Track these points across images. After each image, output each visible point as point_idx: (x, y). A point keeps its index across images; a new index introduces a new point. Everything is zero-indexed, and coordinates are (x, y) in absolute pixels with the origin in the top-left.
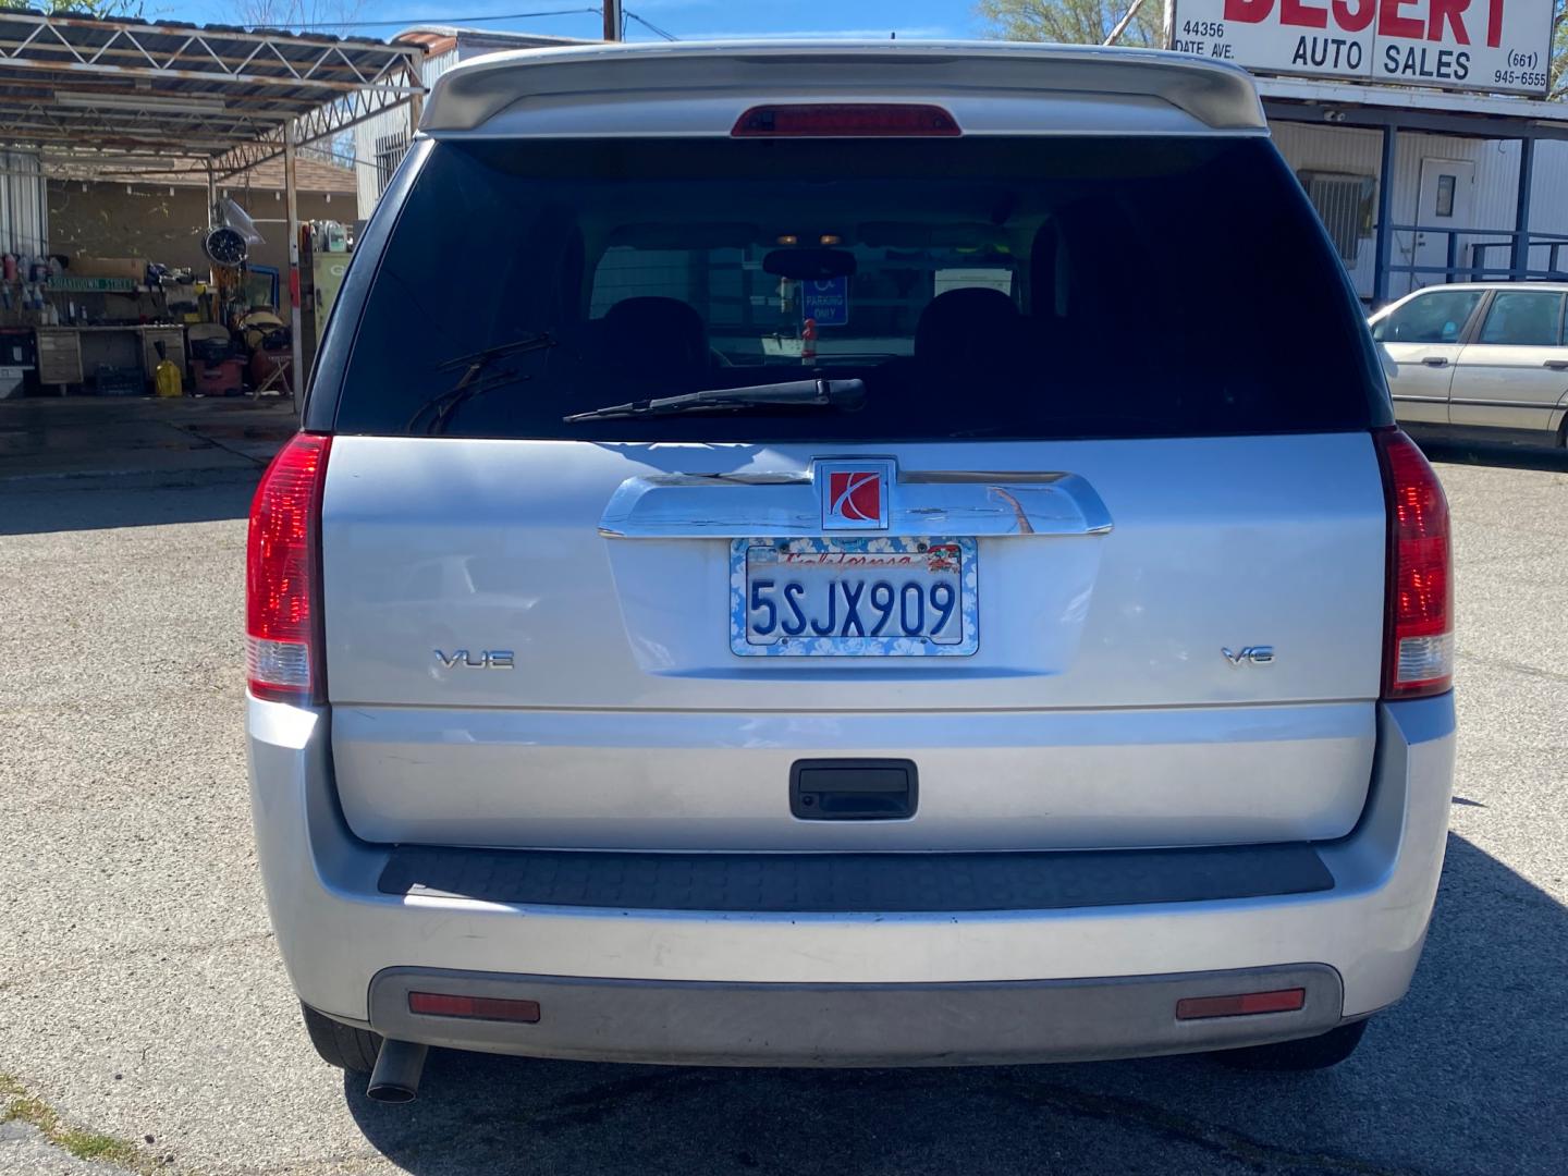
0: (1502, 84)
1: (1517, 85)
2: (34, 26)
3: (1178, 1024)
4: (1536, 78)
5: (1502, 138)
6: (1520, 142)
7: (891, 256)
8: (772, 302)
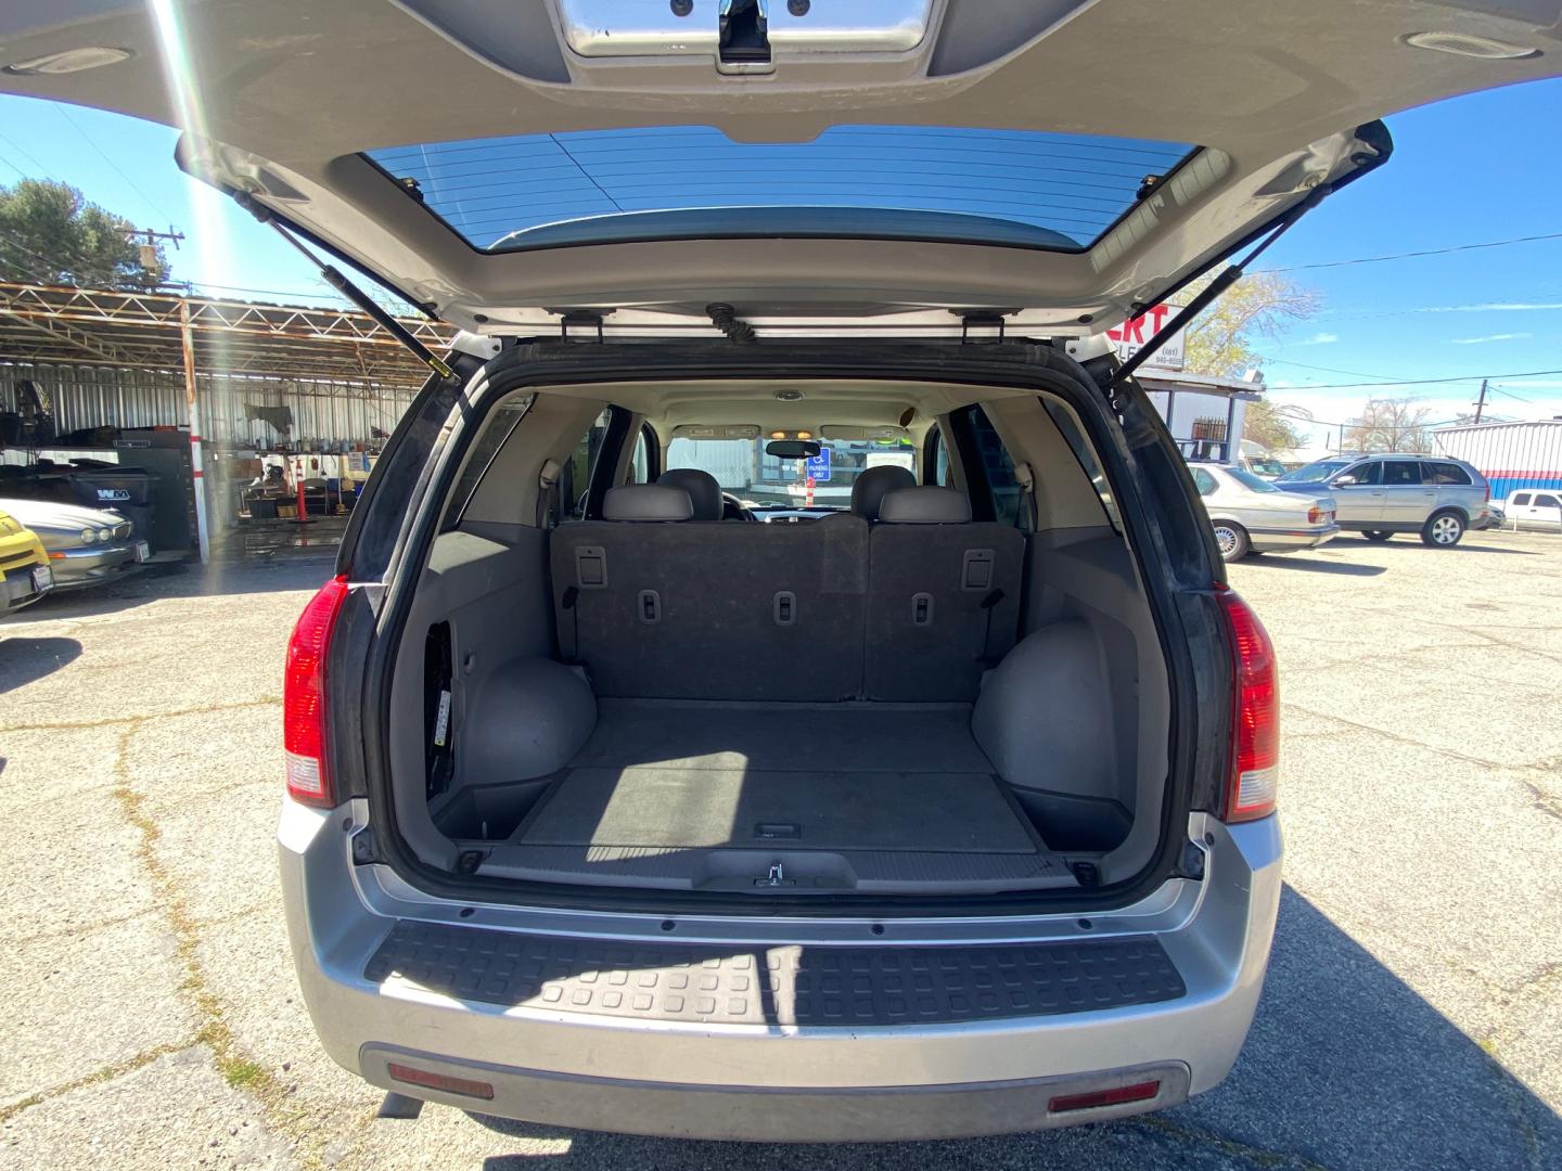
0: (1160, 364)
1: (1167, 364)
2: (419, 326)
3: (1049, 1115)
4: (1178, 361)
5: (1157, 390)
6: (1168, 393)
7: (853, 446)
8: (793, 469)
